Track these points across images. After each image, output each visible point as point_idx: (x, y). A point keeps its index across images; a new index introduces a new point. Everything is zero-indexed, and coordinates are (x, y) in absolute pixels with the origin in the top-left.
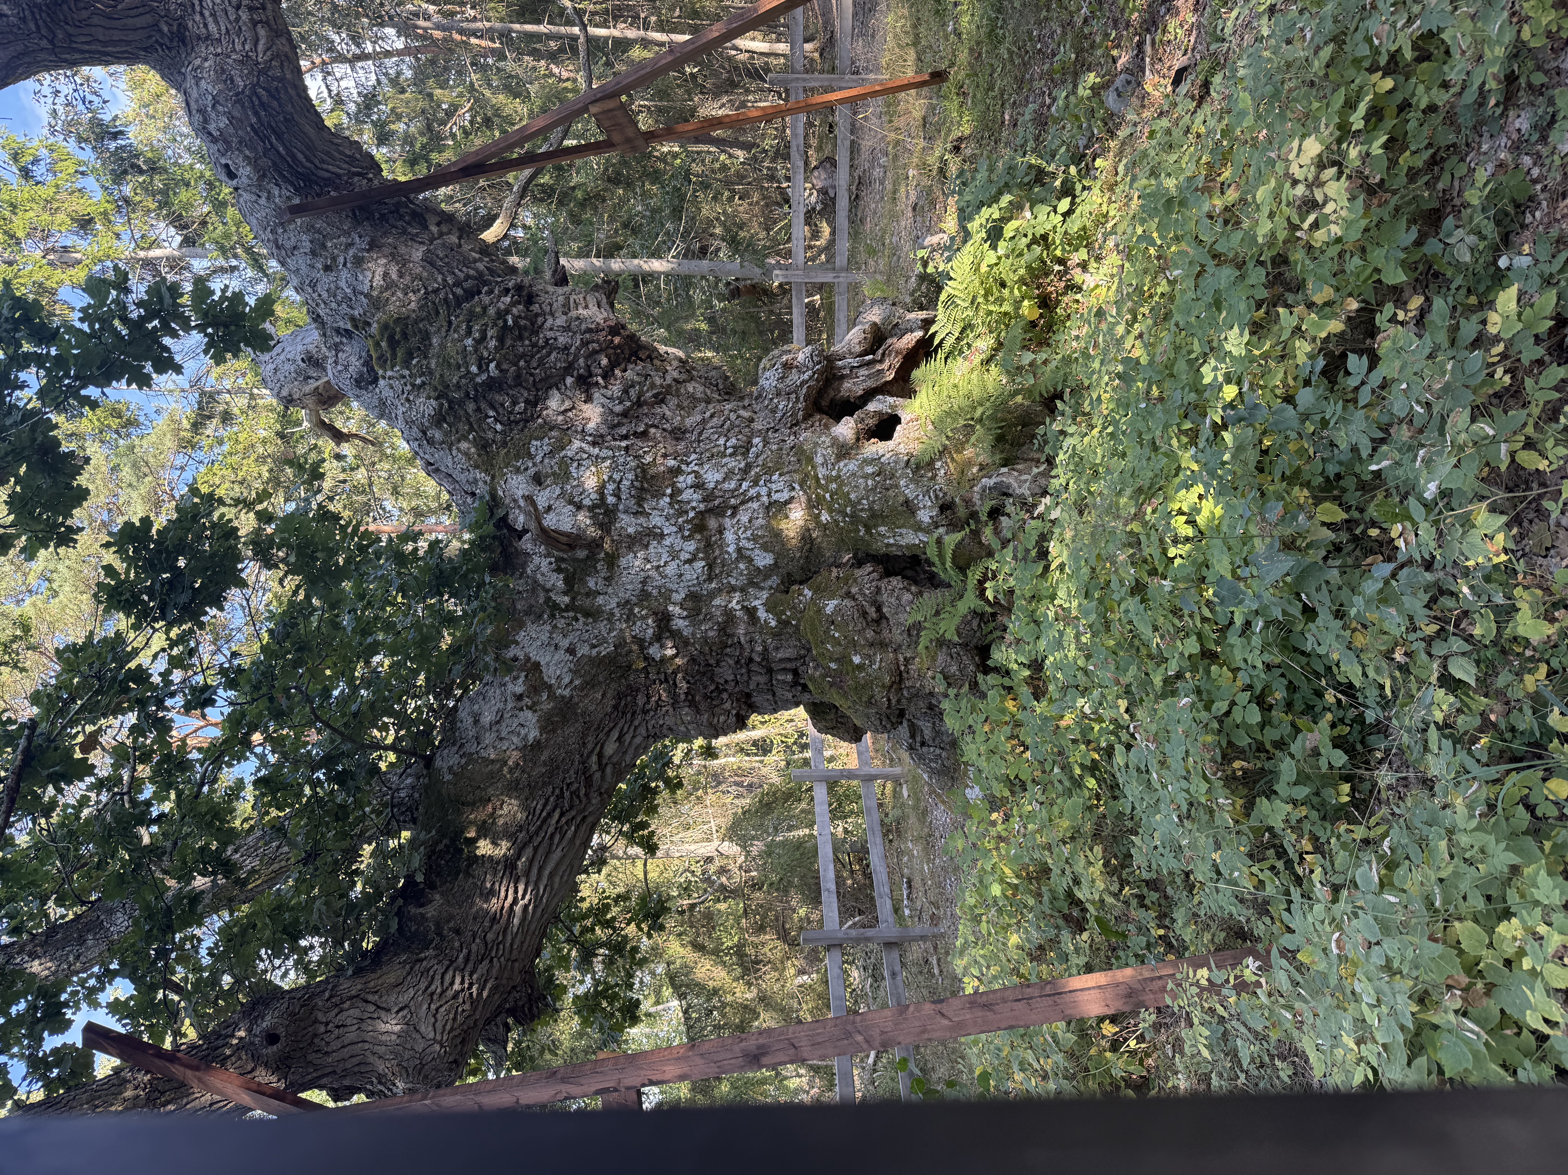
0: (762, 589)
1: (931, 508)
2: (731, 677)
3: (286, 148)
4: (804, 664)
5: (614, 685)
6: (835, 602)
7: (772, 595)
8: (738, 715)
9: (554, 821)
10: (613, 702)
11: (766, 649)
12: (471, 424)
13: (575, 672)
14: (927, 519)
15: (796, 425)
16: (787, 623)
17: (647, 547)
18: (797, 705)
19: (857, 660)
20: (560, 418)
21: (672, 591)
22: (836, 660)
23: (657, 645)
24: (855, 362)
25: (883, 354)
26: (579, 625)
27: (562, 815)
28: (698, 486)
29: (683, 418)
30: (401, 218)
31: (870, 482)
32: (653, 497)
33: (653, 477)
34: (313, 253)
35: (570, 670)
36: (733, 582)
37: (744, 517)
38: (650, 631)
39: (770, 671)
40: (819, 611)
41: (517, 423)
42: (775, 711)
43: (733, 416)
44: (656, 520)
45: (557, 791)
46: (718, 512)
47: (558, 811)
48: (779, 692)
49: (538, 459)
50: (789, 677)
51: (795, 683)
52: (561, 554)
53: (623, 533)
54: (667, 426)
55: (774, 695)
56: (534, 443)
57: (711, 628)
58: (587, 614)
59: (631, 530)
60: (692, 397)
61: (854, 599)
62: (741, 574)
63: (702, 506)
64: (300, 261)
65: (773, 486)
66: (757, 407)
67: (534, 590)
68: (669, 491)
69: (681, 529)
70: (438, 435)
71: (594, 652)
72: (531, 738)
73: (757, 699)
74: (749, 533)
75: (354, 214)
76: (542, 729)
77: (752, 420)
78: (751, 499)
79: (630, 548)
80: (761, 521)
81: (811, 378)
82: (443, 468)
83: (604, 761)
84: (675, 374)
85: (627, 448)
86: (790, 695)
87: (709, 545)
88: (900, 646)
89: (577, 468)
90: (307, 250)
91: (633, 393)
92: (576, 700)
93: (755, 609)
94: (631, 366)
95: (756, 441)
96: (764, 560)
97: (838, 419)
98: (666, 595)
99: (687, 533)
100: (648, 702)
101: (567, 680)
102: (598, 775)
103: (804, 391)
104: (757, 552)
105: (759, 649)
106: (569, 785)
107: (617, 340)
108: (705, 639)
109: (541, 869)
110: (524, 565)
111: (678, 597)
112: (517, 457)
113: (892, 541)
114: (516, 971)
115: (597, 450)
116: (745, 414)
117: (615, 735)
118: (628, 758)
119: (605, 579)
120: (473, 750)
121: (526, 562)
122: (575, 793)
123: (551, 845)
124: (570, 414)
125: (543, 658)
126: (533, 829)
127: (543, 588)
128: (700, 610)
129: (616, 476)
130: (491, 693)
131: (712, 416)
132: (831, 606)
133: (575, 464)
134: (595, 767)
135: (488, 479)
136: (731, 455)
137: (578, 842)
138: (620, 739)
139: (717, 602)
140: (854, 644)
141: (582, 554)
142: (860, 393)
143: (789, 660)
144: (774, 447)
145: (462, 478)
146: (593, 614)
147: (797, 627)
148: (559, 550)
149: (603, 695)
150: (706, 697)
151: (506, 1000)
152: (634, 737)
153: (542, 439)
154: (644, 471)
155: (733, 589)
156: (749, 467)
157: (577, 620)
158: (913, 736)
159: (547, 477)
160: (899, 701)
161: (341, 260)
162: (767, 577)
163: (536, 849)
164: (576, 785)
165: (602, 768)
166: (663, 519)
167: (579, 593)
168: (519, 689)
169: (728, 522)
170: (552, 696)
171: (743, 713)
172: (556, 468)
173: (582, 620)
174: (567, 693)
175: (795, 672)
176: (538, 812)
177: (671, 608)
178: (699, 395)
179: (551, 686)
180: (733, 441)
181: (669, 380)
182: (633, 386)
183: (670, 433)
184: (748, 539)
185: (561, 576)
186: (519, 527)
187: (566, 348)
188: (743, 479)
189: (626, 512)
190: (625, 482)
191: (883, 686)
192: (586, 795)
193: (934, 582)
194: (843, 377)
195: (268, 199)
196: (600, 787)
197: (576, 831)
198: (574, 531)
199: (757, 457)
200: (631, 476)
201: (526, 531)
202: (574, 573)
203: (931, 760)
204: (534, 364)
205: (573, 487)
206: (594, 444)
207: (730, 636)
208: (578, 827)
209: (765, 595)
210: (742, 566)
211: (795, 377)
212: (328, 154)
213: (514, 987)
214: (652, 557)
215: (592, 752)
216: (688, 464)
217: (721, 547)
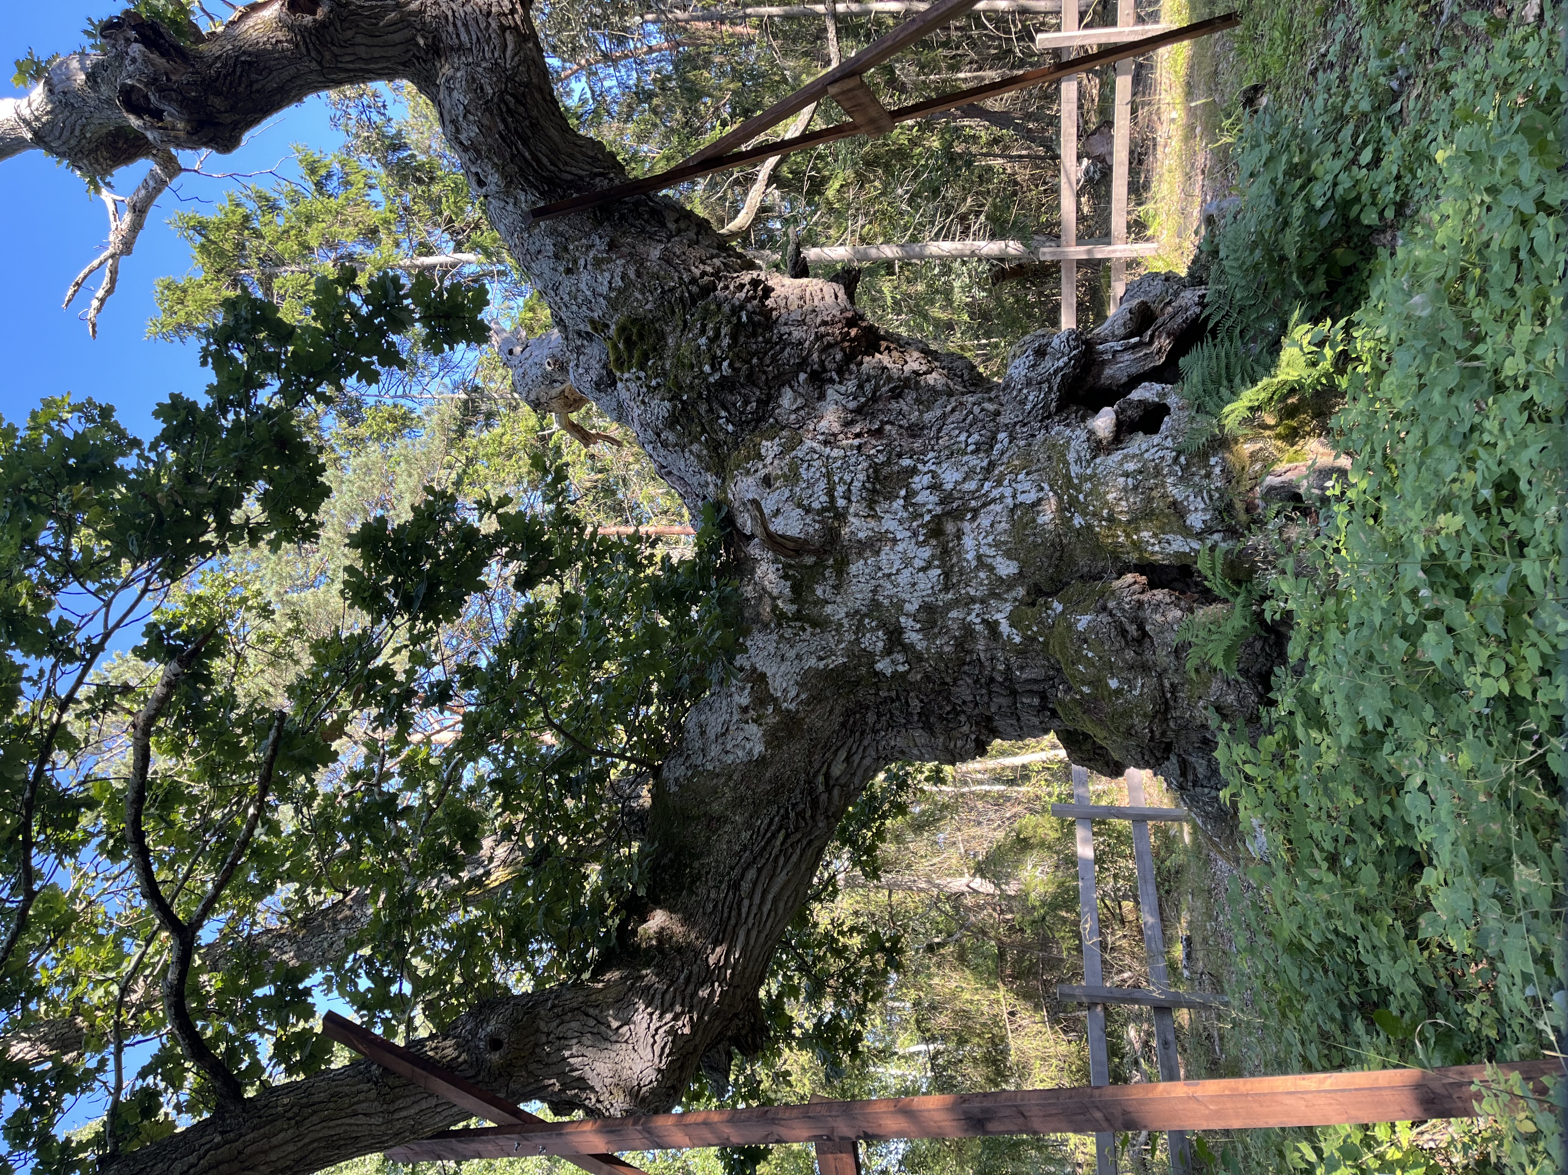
0: (1006, 600)
1: (1203, 510)
2: (970, 698)
3: (532, 153)
4: (1053, 686)
5: (841, 701)
6: (1089, 617)
7: (1016, 607)
8: (977, 740)
9: (778, 843)
10: (841, 719)
11: (1008, 668)
12: (703, 425)
13: (801, 685)
14: (1198, 525)
15: (1048, 418)
16: (1033, 639)
17: (877, 553)
18: (1046, 731)
19: (1113, 684)
20: (793, 417)
21: (904, 601)
22: (1090, 684)
23: (887, 660)
24: (1117, 346)
25: (1152, 337)
26: (806, 635)
27: (787, 836)
28: (935, 487)
29: (921, 413)
30: (640, 216)
31: (1130, 480)
32: (885, 499)
33: (885, 478)
34: (557, 257)
35: (797, 683)
36: (972, 593)
37: (985, 521)
38: (880, 644)
39: (1014, 693)
40: (1070, 627)
41: (748, 423)
42: (1021, 738)
43: (977, 410)
44: (889, 524)
45: (782, 811)
46: (957, 515)
47: (783, 832)
48: (1024, 717)
49: (768, 460)
50: (1036, 701)
51: (1043, 708)
52: (789, 561)
53: (853, 538)
54: (904, 422)
55: (1019, 719)
56: (764, 443)
57: (947, 643)
58: (814, 624)
59: (862, 535)
60: (932, 389)
61: (1111, 614)
62: (982, 584)
63: (939, 510)
64: (544, 265)
65: (1019, 487)
66: (1004, 399)
67: (761, 597)
68: (903, 493)
69: (915, 534)
70: (670, 436)
71: (821, 665)
72: (756, 753)
73: (999, 723)
74: (990, 539)
75: (595, 215)
76: (768, 744)
77: (998, 413)
78: (994, 501)
79: (860, 554)
80: (1004, 526)
81: (1066, 364)
82: (675, 472)
83: (831, 783)
84: (915, 366)
85: (859, 448)
86: (1036, 721)
87: (946, 551)
88: (1165, 670)
89: (807, 469)
90: (551, 254)
91: (868, 387)
92: (802, 715)
93: (997, 622)
94: (867, 359)
95: (1002, 436)
96: (1006, 568)
97: (1096, 411)
98: (899, 606)
99: (921, 538)
100: (878, 721)
101: (792, 693)
102: (824, 797)
103: (1059, 379)
104: (999, 559)
105: (1002, 667)
106: (794, 805)
107: (853, 332)
108: (940, 655)
109: (765, 892)
110: (753, 572)
111: (911, 608)
112: (747, 459)
113: (1157, 548)
114: (738, 997)
115: (828, 449)
116: (991, 407)
117: (842, 754)
118: (857, 781)
119: (833, 587)
120: (699, 763)
121: (754, 569)
122: (800, 815)
123: (775, 868)
124: (802, 413)
125: (769, 669)
126: (756, 849)
127: (770, 594)
128: (935, 622)
129: (847, 478)
130: (717, 705)
131: (953, 410)
132: (1083, 622)
133: (805, 465)
134: (821, 788)
135: (719, 482)
136: (972, 453)
137: (803, 867)
138: (847, 759)
139: (953, 614)
140: (1111, 666)
141: (809, 560)
142: (1124, 379)
143: (1035, 681)
144: (1022, 443)
145: (694, 481)
146: (820, 624)
147: (1046, 644)
148: (785, 556)
149: (831, 711)
150: (941, 718)
151: (727, 1028)
152: (863, 758)
153: (773, 439)
154: (876, 471)
155: (973, 600)
156: (992, 465)
157: (804, 630)
158: (1183, 774)
159: (776, 479)
160: (1163, 734)
161: (582, 262)
162: (1010, 588)
163: (759, 871)
164: (802, 806)
165: (829, 789)
166: (896, 523)
167: (806, 602)
168: (745, 701)
169: (967, 526)
170: (777, 709)
171: (983, 738)
172: (786, 470)
173: (809, 630)
174: (793, 707)
175: (1043, 697)
176: (762, 831)
177: (902, 619)
178: (939, 387)
179: (777, 699)
180: (976, 437)
181: (906, 374)
182: (868, 380)
183: (907, 429)
184: (989, 545)
185: (788, 583)
186: (748, 532)
187: (800, 343)
188: (986, 479)
189: (856, 515)
190: (855, 483)
191: (1145, 715)
192: (813, 817)
193: (1208, 597)
194: (1104, 363)
195: (515, 204)
196: (826, 810)
197: (801, 856)
198: (802, 536)
199: (1002, 454)
200: (862, 477)
201: (752, 536)
202: (802, 580)
203: (1205, 803)
204: (767, 361)
205: (802, 489)
206: (826, 443)
207: (968, 652)
208: (803, 851)
209: (1008, 607)
210: (982, 575)
211: (1048, 365)
212: (571, 156)
213: (736, 1015)
214: (884, 564)
215: (819, 771)
216: (925, 463)
217: (959, 553)
